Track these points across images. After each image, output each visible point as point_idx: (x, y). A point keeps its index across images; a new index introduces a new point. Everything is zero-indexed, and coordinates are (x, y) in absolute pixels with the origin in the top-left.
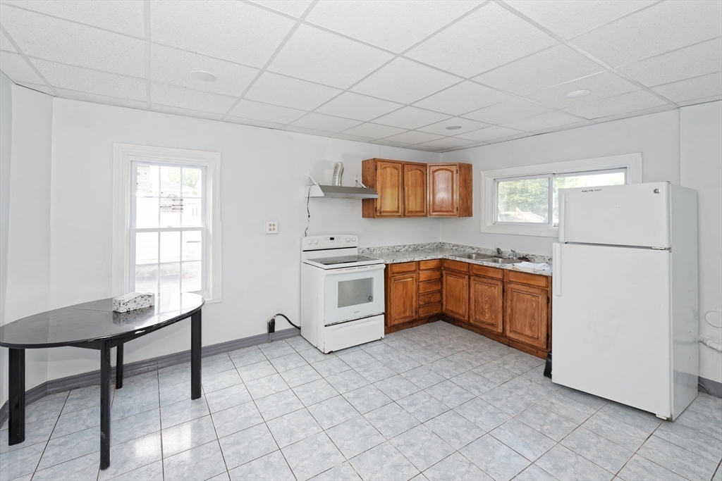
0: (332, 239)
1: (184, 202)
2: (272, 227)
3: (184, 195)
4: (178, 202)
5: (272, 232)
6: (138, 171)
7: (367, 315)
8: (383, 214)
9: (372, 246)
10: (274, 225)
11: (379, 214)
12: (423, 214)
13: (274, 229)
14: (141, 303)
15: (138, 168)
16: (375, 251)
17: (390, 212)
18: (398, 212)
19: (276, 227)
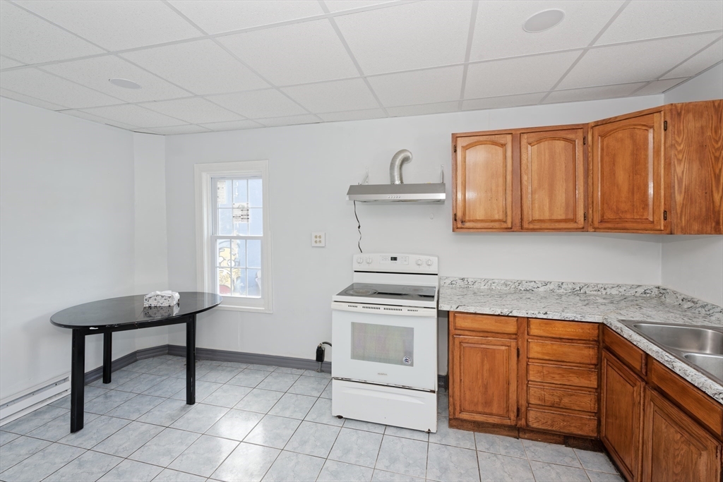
0: (395, 259)
1: (250, 213)
2: (318, 239)
3: (249, 206)
4: (245, 212)
5: (318, 245)
6: (219, 186)
7: (401, 384)
8: (467, 225)
9: (471, 275)
10: (320, 237)
11: (459, 225)
12: (573, 225)
13: (320, 242)
14: (161, 302)
15: (218, 183)
16: (476, 285)
17: (482, 221)
18: (505, 222)
19: (323, 239)
